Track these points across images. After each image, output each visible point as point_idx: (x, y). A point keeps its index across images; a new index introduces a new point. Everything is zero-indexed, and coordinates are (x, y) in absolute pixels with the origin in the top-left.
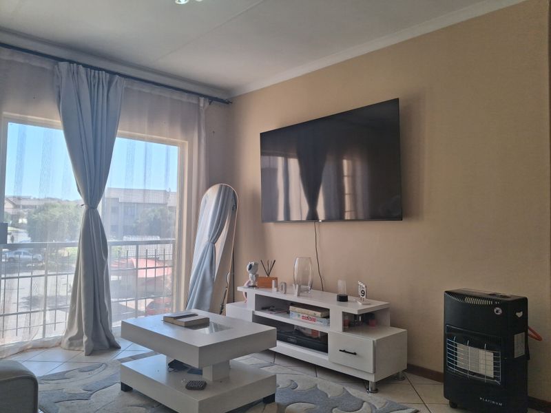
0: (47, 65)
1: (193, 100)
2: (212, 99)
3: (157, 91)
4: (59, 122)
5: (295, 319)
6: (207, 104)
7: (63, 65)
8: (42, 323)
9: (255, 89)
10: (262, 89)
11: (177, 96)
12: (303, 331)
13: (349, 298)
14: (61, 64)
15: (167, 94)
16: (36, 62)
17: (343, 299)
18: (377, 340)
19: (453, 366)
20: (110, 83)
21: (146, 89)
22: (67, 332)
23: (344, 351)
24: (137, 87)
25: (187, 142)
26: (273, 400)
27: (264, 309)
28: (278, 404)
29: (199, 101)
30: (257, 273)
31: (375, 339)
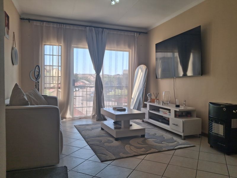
0: (83, 28)
1: (132, 34)
2: (140, 33)
3: (119, 32)
4: (87, 47)
5: (161, 113)
6: (138, 35)
7: (88, 28)
8: (86, 111)
9: (155, 27)
10: (158, 26)
11: (126, 33)
12: (166, 118)
13: (180, 106)
14: (87, 27)
15: (122, 33)
16: (80, 28)
17: (178, 106)
18: (185, 121)
19: (211, 131)
20: (102, 32)
21: (115, 32)
22: (92, 114)
23: (174, 124)
24: (112, 32)
25: (131, 50)
26: (144, 137)
27: (152, 110)
28: (145, 138)
29: (135, 34)
30: (151, 97)
31: (184, 120)
